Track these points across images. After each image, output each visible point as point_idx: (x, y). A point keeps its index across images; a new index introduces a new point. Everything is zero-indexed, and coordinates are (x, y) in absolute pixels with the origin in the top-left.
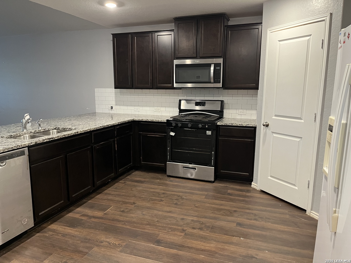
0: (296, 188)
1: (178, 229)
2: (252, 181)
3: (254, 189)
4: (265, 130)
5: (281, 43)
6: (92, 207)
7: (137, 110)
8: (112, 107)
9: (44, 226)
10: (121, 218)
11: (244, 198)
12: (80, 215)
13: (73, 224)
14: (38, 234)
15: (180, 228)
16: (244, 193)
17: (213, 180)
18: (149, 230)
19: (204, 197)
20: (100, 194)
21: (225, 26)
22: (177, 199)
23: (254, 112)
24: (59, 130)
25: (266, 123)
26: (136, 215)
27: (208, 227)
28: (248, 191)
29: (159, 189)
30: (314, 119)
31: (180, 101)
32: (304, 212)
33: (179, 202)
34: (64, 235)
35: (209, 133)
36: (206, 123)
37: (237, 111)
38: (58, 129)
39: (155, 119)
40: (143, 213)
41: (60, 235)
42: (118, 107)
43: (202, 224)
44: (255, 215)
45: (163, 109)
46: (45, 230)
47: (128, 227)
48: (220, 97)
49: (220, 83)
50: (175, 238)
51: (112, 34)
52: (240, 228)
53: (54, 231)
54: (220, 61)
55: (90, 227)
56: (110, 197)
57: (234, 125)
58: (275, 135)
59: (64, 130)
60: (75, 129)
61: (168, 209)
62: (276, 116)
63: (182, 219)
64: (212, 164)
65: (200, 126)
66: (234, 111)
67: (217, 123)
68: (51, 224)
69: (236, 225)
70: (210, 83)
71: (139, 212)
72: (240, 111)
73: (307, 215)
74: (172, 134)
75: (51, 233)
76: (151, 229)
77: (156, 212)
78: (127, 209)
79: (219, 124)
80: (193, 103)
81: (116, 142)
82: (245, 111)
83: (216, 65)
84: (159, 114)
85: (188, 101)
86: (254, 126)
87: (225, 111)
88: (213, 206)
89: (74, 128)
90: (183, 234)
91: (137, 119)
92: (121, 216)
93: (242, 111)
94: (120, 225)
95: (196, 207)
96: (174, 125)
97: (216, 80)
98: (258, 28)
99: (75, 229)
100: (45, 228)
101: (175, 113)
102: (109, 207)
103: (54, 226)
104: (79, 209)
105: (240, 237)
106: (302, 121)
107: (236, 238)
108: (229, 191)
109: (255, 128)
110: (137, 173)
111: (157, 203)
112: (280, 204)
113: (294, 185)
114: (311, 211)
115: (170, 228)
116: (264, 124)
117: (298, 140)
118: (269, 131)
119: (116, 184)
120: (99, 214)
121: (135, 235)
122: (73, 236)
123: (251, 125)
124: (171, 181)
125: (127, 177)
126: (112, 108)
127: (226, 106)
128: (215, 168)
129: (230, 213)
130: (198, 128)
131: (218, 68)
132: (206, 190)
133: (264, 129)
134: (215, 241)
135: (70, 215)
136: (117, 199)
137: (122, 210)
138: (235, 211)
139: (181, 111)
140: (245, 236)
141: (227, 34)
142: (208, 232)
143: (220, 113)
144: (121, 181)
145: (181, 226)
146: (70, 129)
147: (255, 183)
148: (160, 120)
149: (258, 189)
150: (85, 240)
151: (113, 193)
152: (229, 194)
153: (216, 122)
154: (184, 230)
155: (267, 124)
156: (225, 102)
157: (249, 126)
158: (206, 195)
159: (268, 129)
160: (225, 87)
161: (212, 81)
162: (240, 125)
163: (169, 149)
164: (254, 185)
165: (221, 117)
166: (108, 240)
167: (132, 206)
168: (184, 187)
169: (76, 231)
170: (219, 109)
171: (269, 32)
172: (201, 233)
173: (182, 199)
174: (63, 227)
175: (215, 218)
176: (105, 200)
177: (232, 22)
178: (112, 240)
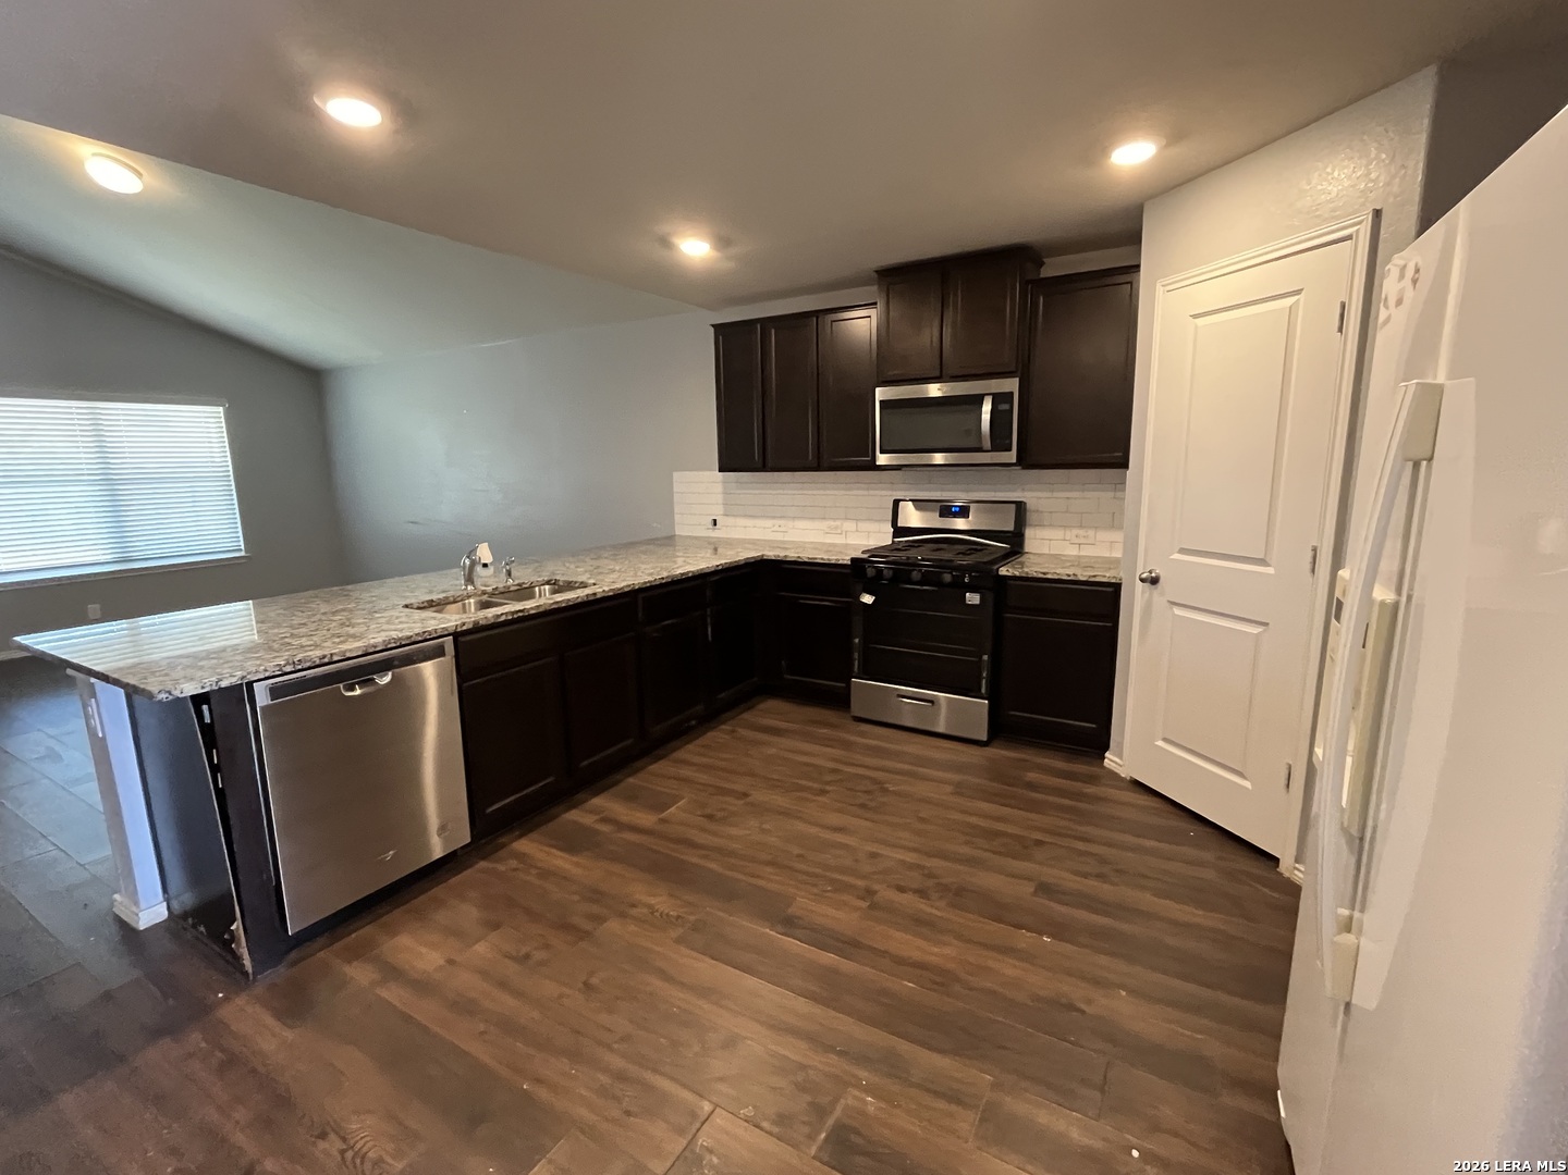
0: (1247, 784)
1: (852, 886)
2: (1107, 748)
3: (1114, 775)
4: (1147, 595)
5: (1200, 321)
6: (631, 798)
7: (781, 529)
8: (715, 521)
9: (503, 840)
10: (701, 838)
11: (1077, 800)
12: (597, 817)
13: (574, 843)
14: (483, 864)
15: (860, 883)
16: (1079, 784)
17: (985, 739)
18: (772, 881)
19: (949, 789)
20: (661, 762)
21: (1028, 282)
22: (867, 792)
23: (1118, 536)
24: (558, 587)
25: (1150, 572)
26: (744, 832)
27: (944, 889)
28: (1092, 779)
29: (821, 756)
30: (1308, 567)
31: (896, 503)
32: (1272, 863)
33: (871, 800)
34: (545, 874)
35: (973, 598)
36: (963, 569)
37: (1068, 533)
38: (554, 584)
39: (821, 556)
40: (764, 826)
41: (534, 871)
42: (730, 521)
43: (930, 876)
44: (1103, 861)
45: (849, 526)
46: (502, 853)
47: (713, 866)
48: (1014, 491)
49: (1010, 450)
50: (840, 914)
51: (713, 326)
52: (1047, 902)
53: (521, 857)
54: (1011, 385)
55: (614, 858)
56: (686, 772)
57: (1049, 576)
58: (1178, 611)
59: (570, 586)
60: (594, 584)
61: (835, 819)
62: (1182, 551)
63: (873, 856)
64: (983, 691)
65: (947, 578)
66: (1057, 534)
67: (998, 569)
68: (521, 836)
69: (1032, 890)
70: (979, 450)
71: (753, 823)
72: (1075, 531)
73: (1282, 874)
74: (868, 599)
75: (513, 863)
76: (778, 878)
77: (800, 826)
78: (724, 810)
79: (1003, 571)
80: (933, 510)
81: (709, 620)
82: (1091, 533)
83: (999, 399)
84: (839, 540)
85: (919, 503)
86: (1113, 581)
87: (1029, 533)
88: (973, 820)
89: (592, 581)
90: (864, 905)
91: (771, 554)
92: (703, 830)
93: (1081, 532)
94: (695, 860)
95: (922, 820)
96: (870, 572)
97: (999, 440)
98: (1131, 283)
99: (575, 859)
100: (503, 846)
101: (882, 536)
102: (675, 799)
103: (524, 845)
104: (597, 801)
105: (1041, 933)
106: (1270, 570)
107: (1029, 934)
108: (1032, 776)
109: (1116, 588)
110: (772, 704)
111: (807, 800)
112: (1193, 830)
113: (1241, 774)
114: (1297, 865)
115: (832, 881)
116: (1144, 576)
117: (1255, 630)
118: (1159, 596)
119: (710, 734)
120: (646, 819)
121: (727, 893)
122: (565, 878)
123: (1105, 576)
124: (862, 734)
125: (740, 717)
126: (715, 524)
127: (1031, 517)
128: (989, 703)
129: (1023, 848)
130: (940, 584)
131: (1005, 407)
132: (959, 768)
133: (1143, 592)
134: (959, 937)
135: (573, 815)
136: (703, 778)
137: (708, 811)
138: (1039, 843)
139: (899, 531)
140: (1060, 931)
141: (1035, 304)
142: (942, 904)
143: (1015, 542)
144: (723, 727)
145: (864, 877)
146: (584, 585)
147: (1114, 755)
148: (833, 558)
149: (1124, 773)
150: (595, 895)
151: (696, 759)
152: (1032, 786)
153: (995, 567)
154: (870, 893)
155: (1153, 575)
156: (1028, 506)
157: (1097, 579)
158: (959, 785)
159: (1156, 591)
160: (1025, 461)
161: (987, 444)
162: (1069, 576)
163: (857, 640)
164: (1111, 760)
165: (1016, 549)
166: (652, 901)
167: (736, 802)
168: (897, 755)
169: (577, 865)
170: (1010, 527)
171: (1160, 290)
172: (922, 906)
173: (885, 791)
174: (547, 849)
175: (971, 862)
176: (669, 778)
177: (1052, 268)
178: (661, 901)
